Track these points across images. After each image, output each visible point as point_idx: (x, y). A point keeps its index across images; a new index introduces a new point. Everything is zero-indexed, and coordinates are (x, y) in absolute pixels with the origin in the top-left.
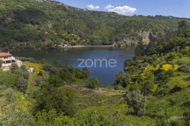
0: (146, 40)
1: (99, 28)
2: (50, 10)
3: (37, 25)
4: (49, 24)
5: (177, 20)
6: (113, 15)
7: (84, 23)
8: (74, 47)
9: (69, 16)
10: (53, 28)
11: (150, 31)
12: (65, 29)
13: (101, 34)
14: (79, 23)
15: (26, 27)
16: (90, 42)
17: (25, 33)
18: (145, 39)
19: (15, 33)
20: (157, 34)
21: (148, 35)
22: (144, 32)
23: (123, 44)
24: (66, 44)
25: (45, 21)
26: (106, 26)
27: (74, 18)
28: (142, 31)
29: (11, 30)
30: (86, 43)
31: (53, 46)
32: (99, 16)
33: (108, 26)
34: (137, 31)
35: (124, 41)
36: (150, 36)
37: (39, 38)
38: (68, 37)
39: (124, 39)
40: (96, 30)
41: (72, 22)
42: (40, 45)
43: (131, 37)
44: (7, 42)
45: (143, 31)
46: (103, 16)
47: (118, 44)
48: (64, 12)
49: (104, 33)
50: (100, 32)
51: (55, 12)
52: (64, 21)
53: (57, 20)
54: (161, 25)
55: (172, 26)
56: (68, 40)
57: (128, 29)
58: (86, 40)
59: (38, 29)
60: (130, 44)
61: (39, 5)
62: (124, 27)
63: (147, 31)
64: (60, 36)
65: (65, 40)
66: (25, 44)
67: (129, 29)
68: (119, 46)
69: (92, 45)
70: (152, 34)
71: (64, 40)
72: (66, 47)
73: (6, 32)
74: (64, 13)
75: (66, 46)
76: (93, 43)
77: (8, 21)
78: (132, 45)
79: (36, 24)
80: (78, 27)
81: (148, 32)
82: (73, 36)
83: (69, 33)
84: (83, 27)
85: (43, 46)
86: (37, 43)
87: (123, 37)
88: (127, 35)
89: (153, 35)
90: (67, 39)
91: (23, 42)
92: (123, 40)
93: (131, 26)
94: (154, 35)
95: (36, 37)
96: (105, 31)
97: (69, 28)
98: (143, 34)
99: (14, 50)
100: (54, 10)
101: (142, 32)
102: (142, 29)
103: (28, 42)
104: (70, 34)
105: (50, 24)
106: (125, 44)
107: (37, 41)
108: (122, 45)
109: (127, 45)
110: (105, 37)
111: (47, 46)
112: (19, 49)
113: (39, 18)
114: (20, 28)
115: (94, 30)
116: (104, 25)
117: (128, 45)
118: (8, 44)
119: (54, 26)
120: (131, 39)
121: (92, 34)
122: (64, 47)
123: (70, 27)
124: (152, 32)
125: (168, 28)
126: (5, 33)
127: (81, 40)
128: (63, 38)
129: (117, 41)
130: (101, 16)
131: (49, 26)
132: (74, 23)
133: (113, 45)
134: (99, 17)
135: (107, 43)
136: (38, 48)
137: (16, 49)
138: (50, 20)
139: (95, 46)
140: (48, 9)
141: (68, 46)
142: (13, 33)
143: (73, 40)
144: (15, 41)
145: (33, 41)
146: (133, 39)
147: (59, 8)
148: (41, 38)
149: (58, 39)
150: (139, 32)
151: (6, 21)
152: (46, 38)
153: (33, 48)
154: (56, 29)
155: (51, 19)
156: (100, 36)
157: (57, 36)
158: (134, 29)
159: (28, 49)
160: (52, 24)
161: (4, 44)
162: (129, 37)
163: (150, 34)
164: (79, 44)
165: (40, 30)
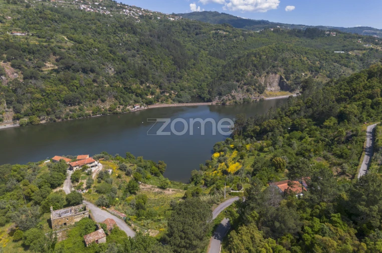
0: (273, 89)
1: (194, 65)
2: (109, 35)
3: (92, 72)
4: (111, 69)
5: (344, 40)
6: (224, 31)
7: (168, 57)
8: (150, 107)
9: (142, 44)
10: (116, 76)
11: (281, 72)
12: (136, 76)
13: (196, 78)
14: (159, 58)
15: (76, 79)
16: (177, 98)
17: (76, 90)
18: (271, 87)
19: (61, 91)
20: (292, 78)
21: (277, 79)
22: (271, 75)
23: (230, 100)
24: (138, 102)
25: (103, 65)
26: (209, 58)
27: (150, 49)
28: (265, 74)
29: (55, 88)
30: (170, 100)
31: (118, 109)
32: (197, 34)
33: (211, 57)
34: (258, 74)
35: (232, 94)
36: (280, 81)
37: (97, 97)
38: (140, 91)
39: (233, 91)
40: (189, 69)
41: (148, 57)
42: (99, 110)
43: (245, 87)
44: (52, 107)
45: (268, 73)
46: (205, 33)
47: (222, 101)
48: (133, 35)
49: (203, 75)
50: (196, 72)
51: (118, 38)
52: (133, 55)
53: (122, 59)
54: (305, 59)
55: (326, 59)
56: (141, 95)
57: (240, 72)
58: (171, 94)
59: (94, 81)
60: (242, 100)
61: (89, 22)
62: (235, 67)
63: (276, 73)
64: (128, 90)
65: (136, 95)
66: (77, 108)
67: (242, 72)
68: (224, 104)
69: (180, 102)
70: (283, 79)
71: (134, 97)
72: (138, 110)
73: (48, 91)
74: (132, 39)
75: (137, 106)
76: (181, 100)
77: (47, 68)
78: (244, 102)
79: (89, 72)
80: (158, 65)
81: (278, 76)
82: (149, 87)
83: (142, 83)
84: (166, 65)
85: (103, 110)
86: (94, 106)
87: (231, 88)
88: (238, 84)
89: (285, 80)
90: (139, 94)
91: (75, 105)
92: (230, 92)
93: (247, 67)
94: (287, 80)
95: (92, 95)
96: (205, 70)
97: (142, 74)
98: (268, 79)
99: (63, 120)
100: (115, 34)
101: (265, 76)
102: (267, 70)
103: (81, 105)
104: (144, 85)
105: (113, 69)
106: (232, 101)
107: (94, 103)
108: (228, 103)
109: (236, 102)
110: (203, 84)
111: (109, 111)
112: (70, 118)
113: (94, 60)
114: (68, 82)
115: (185, 70)
116: (204, 55)
117: (238, 102)
118: (54, 110)
119: (118, 72)
120: (245, 91)
121: (180, 78)
122: (136, 110)
123: (143, 71)
124: (285, 75)
125: (317, 63)
126: (47, 93)
127: (161, 93)
128: (133, 92)
129: (220, 94)
130: (200, 34)
131: (110, 72)
132: (151, 58)
133: (214, 103)
134: (198, 36)
135: (204, 98)
136: (96, 115)
137: (66, 119)
138: (111, 61)
139: (185, 104)
140: (105, 32)
141: (141, 107)
142: (59, 92)
143: (149, 94)
144: (63, 105)
145: (88, 103)
146: (248, 91)
147: (124, 28)
148: (99, 98)
149: (125, 96)
150: (260, 76)
151: (44, 69)
152: (107, 96)
153: (90, 115)
154: (122, 77)
155: (113, 60)
156: (196, 81)
157: (124, 91)
158: (252, 72)
159: (83, 116)
160: (114, 68)
161: (48, 111)
162: (241, 88)
163: (281, 78)
164: (158, 101)
165: (97, 82)
